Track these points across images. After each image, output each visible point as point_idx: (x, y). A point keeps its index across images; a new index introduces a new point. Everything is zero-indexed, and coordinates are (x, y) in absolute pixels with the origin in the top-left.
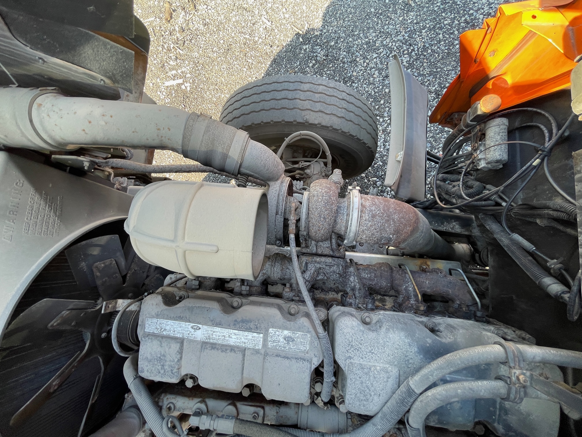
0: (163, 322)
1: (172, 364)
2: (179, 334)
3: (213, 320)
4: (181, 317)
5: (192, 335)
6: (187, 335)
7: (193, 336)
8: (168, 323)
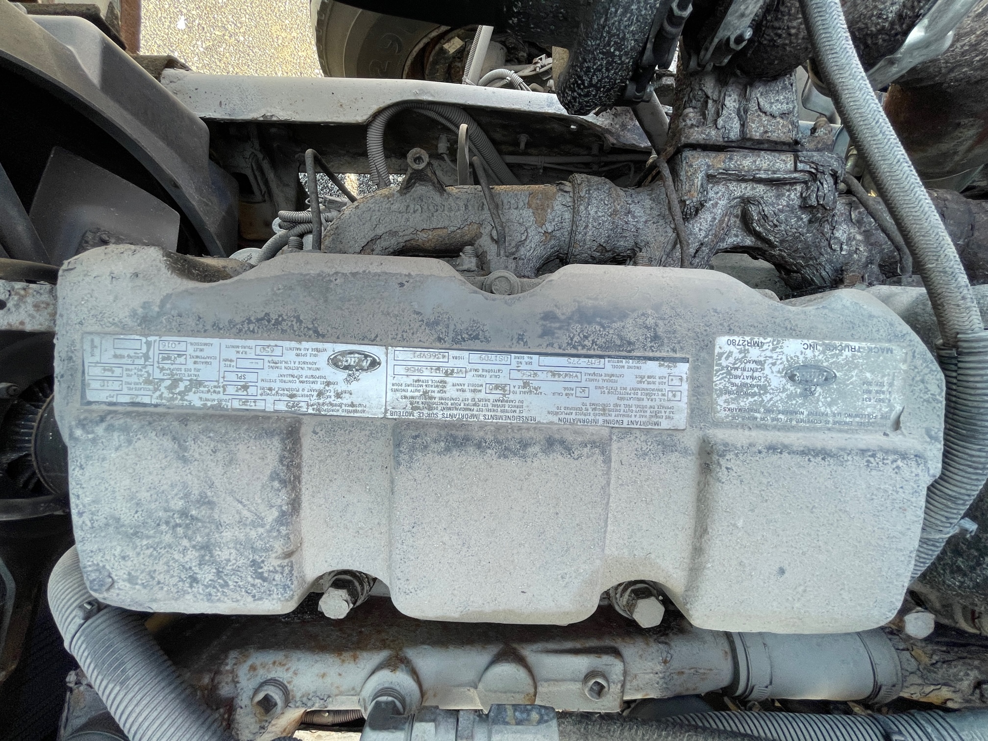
0: (182, 347)
1: (253, 534)
2: (271, 399)
3: (436, 323)
4: (274, 317)
5: (338, 395)
6: (314, 400)
7: (346, 400)
8: (208, 352)
